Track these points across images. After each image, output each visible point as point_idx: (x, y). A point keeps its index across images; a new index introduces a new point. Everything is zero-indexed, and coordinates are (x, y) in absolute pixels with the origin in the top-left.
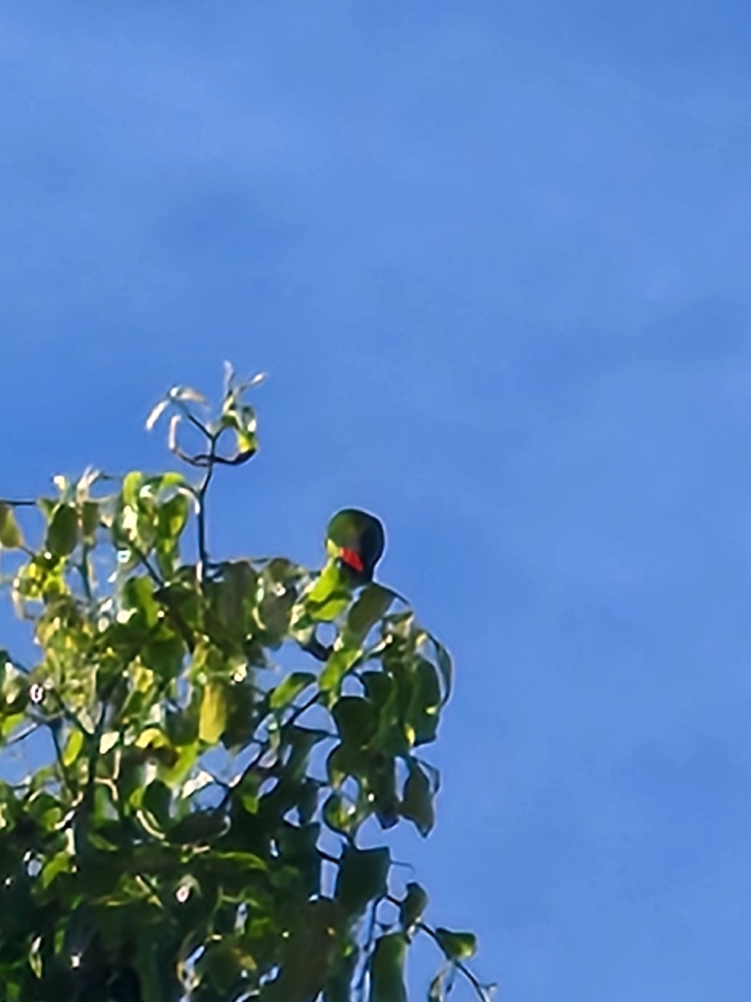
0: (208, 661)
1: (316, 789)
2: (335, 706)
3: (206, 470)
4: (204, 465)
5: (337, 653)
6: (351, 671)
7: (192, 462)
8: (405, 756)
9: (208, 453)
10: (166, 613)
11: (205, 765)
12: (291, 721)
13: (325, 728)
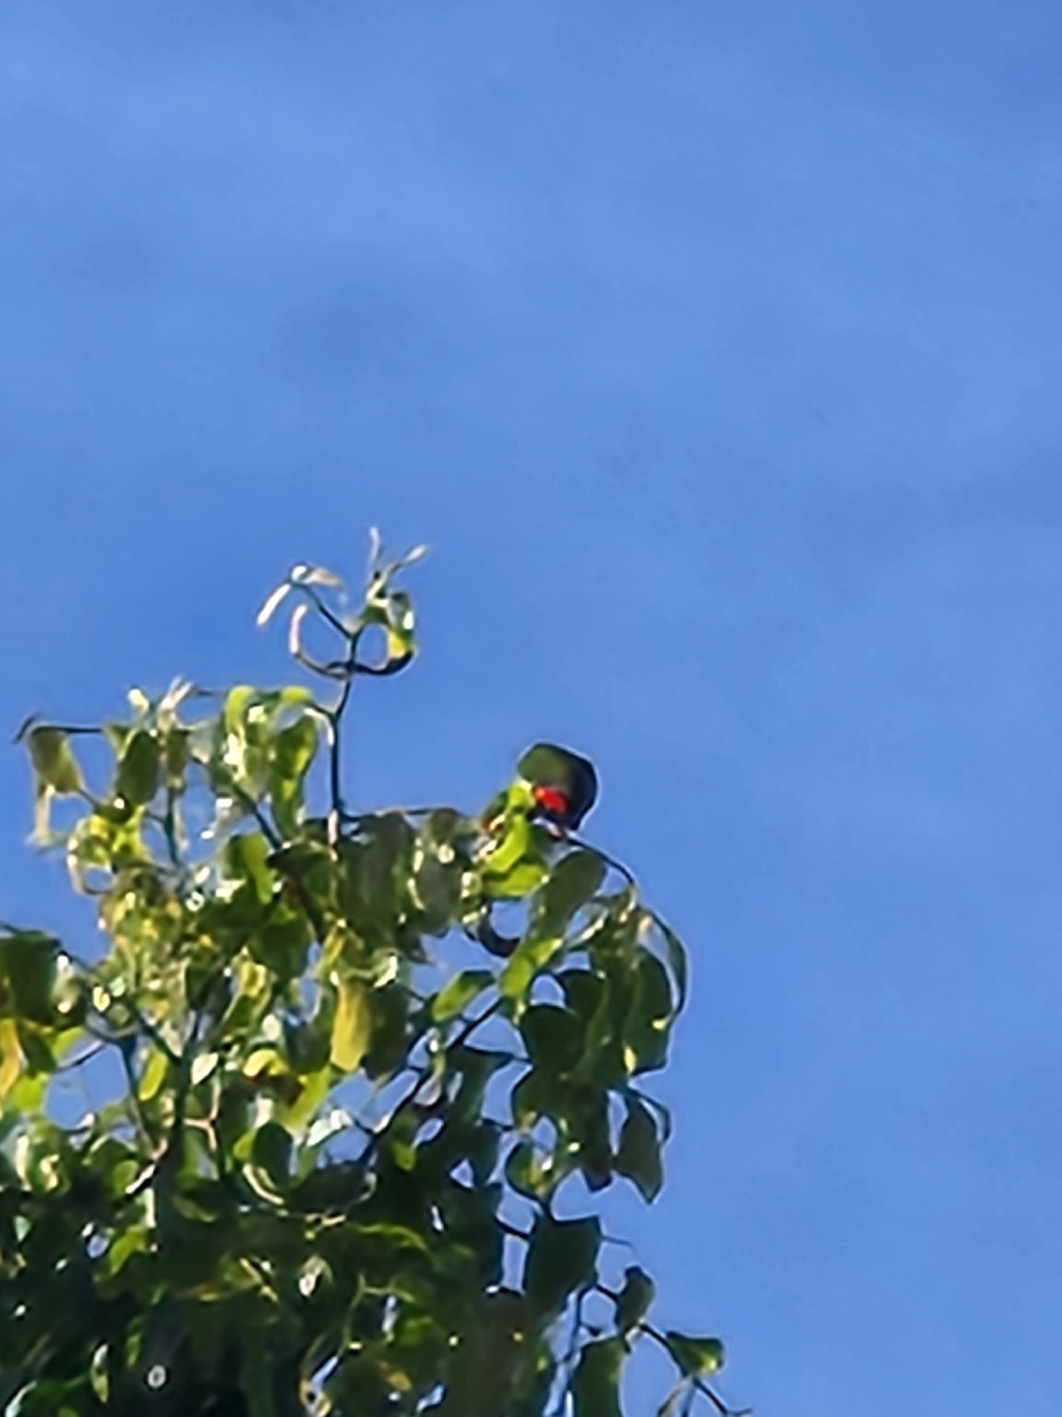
0: (345, 952)
1: (497, 1135)
2: (523, 1018)
3: (341, 683)
4: (339, 677)
6: (546, 969)
7: (323, 672)
8: (622, 1089)
9: (346, 658)
10: (284, 886)
11: (340, 1100)
12: (461, 1039)
13: (508, 1049)
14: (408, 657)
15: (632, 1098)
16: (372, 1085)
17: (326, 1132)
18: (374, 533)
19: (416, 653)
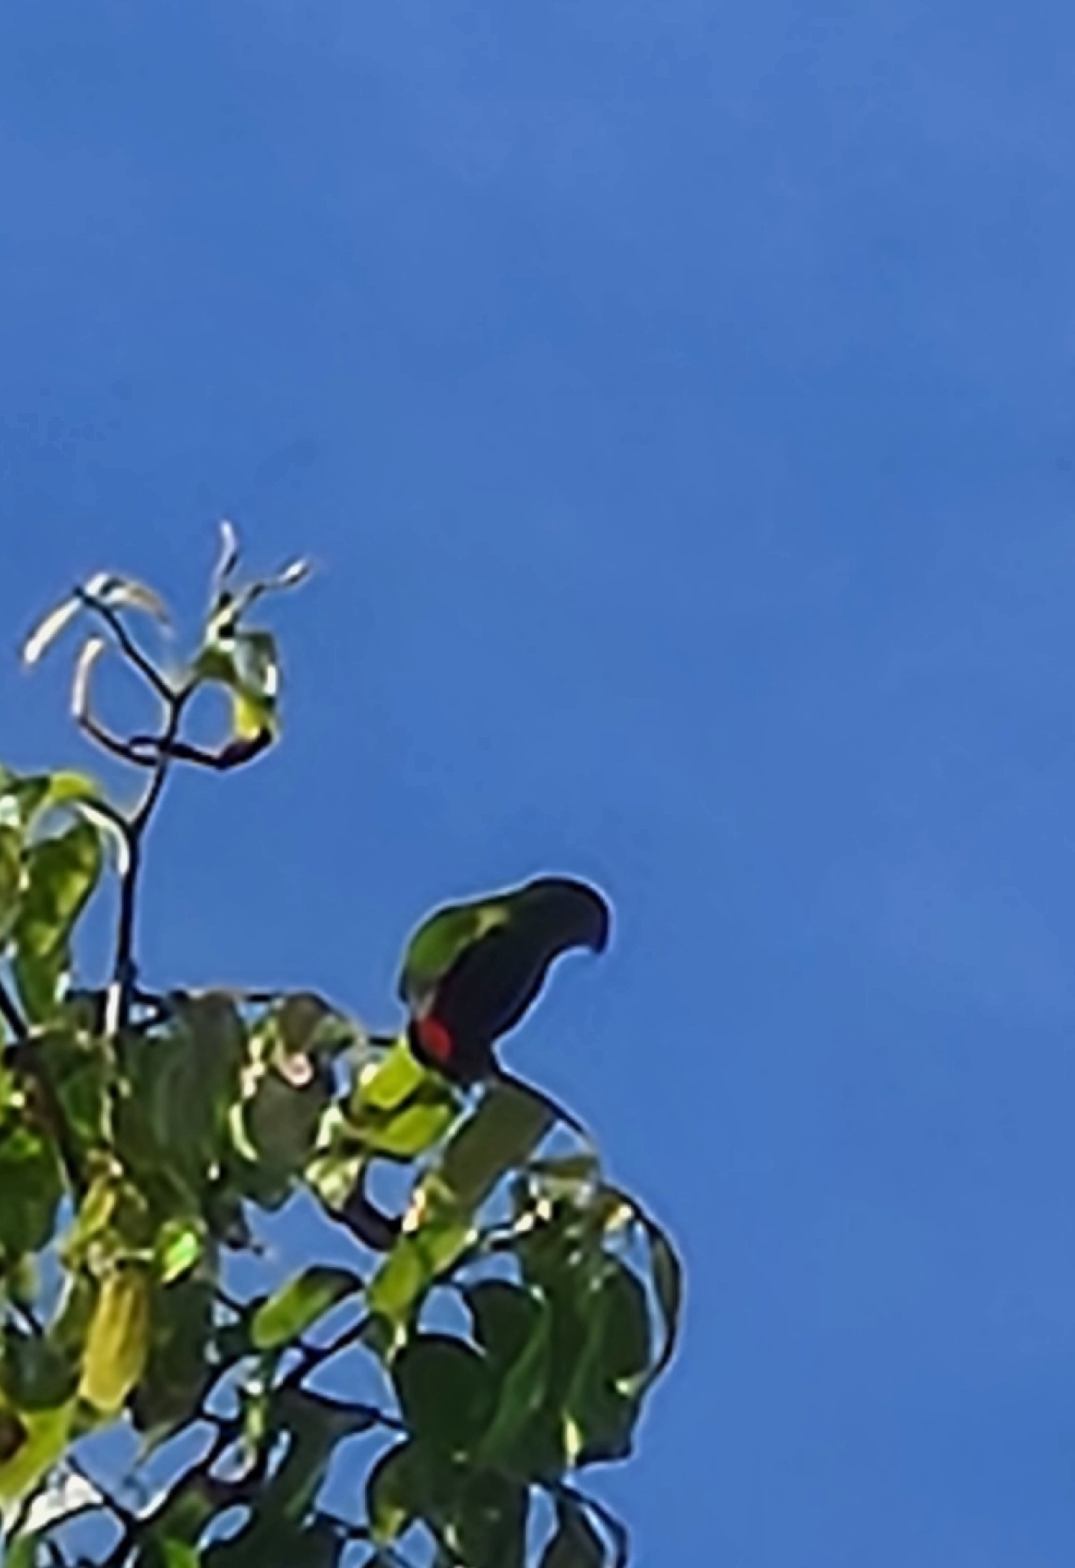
0: (114, 1219)
1: (340, 1544)
2: (401, 1353)
3: (152, 772)
4: (147, 761)
5: (413, 1235)
6: (444, 1278)
7: (124, 751)
8: (552, 1485)
9: (162, 732)
10: (30, 1099)
11: (83, 1463)
12: (293, 1379)
13: (371, 1402)
14: (265, 738)
15: (567, 1502)
16: (141, 1442)
17: (57, 1512)
18: (227, 529)
19: (277, 738)
